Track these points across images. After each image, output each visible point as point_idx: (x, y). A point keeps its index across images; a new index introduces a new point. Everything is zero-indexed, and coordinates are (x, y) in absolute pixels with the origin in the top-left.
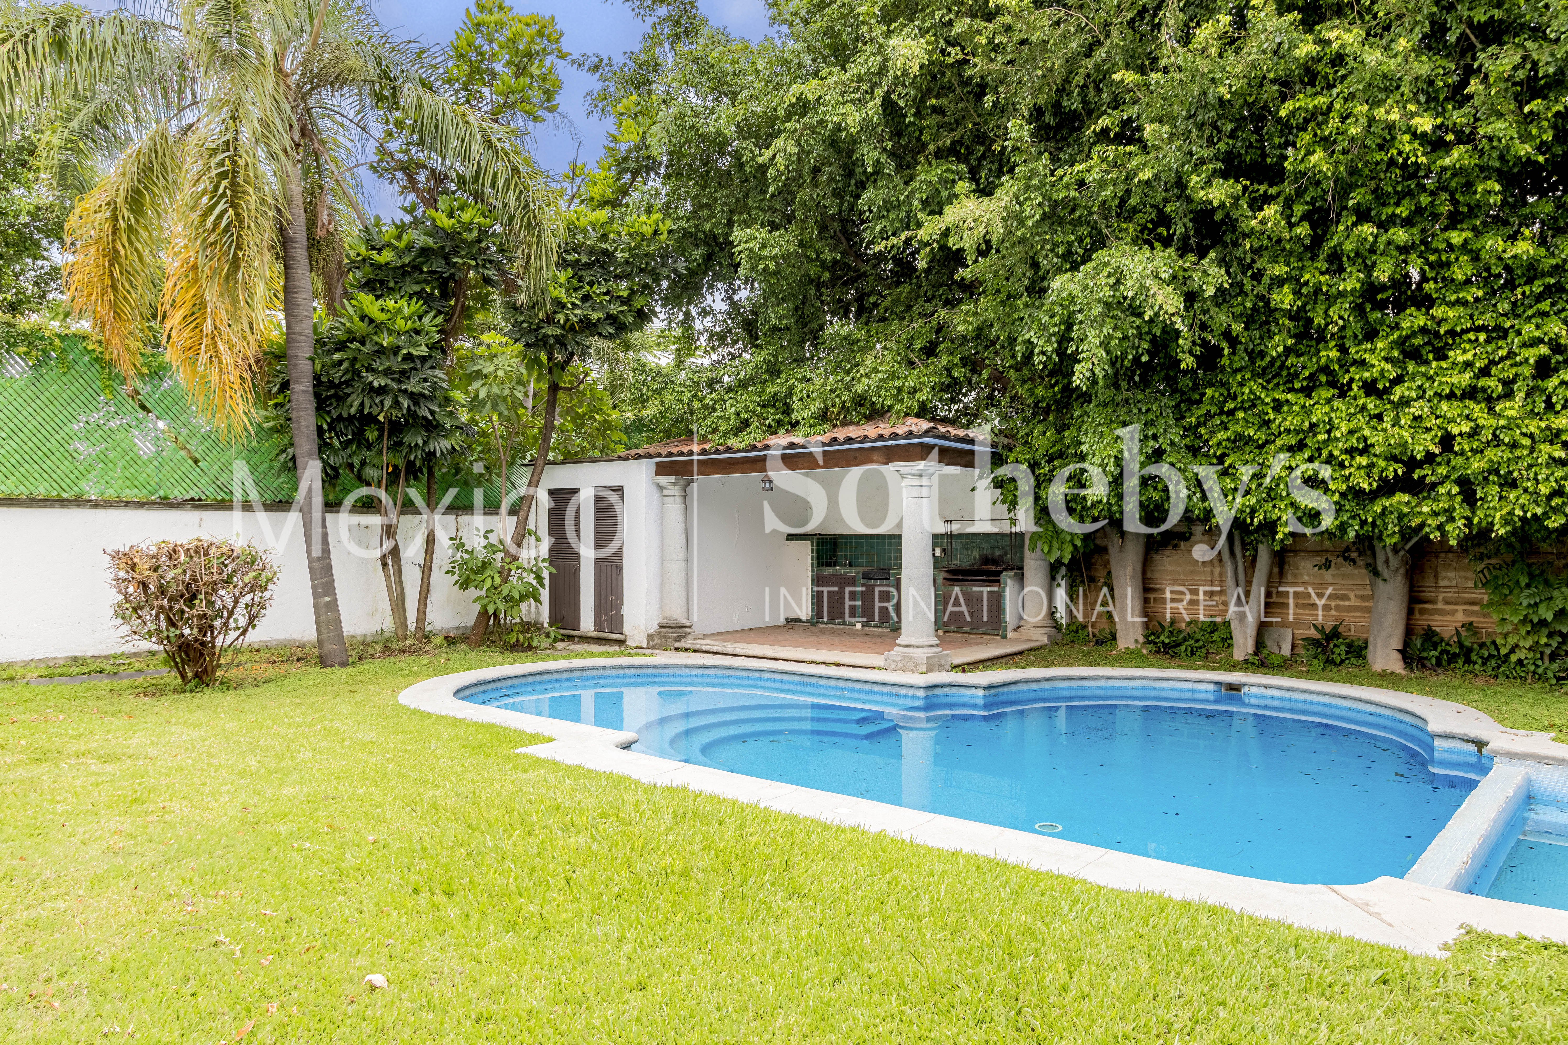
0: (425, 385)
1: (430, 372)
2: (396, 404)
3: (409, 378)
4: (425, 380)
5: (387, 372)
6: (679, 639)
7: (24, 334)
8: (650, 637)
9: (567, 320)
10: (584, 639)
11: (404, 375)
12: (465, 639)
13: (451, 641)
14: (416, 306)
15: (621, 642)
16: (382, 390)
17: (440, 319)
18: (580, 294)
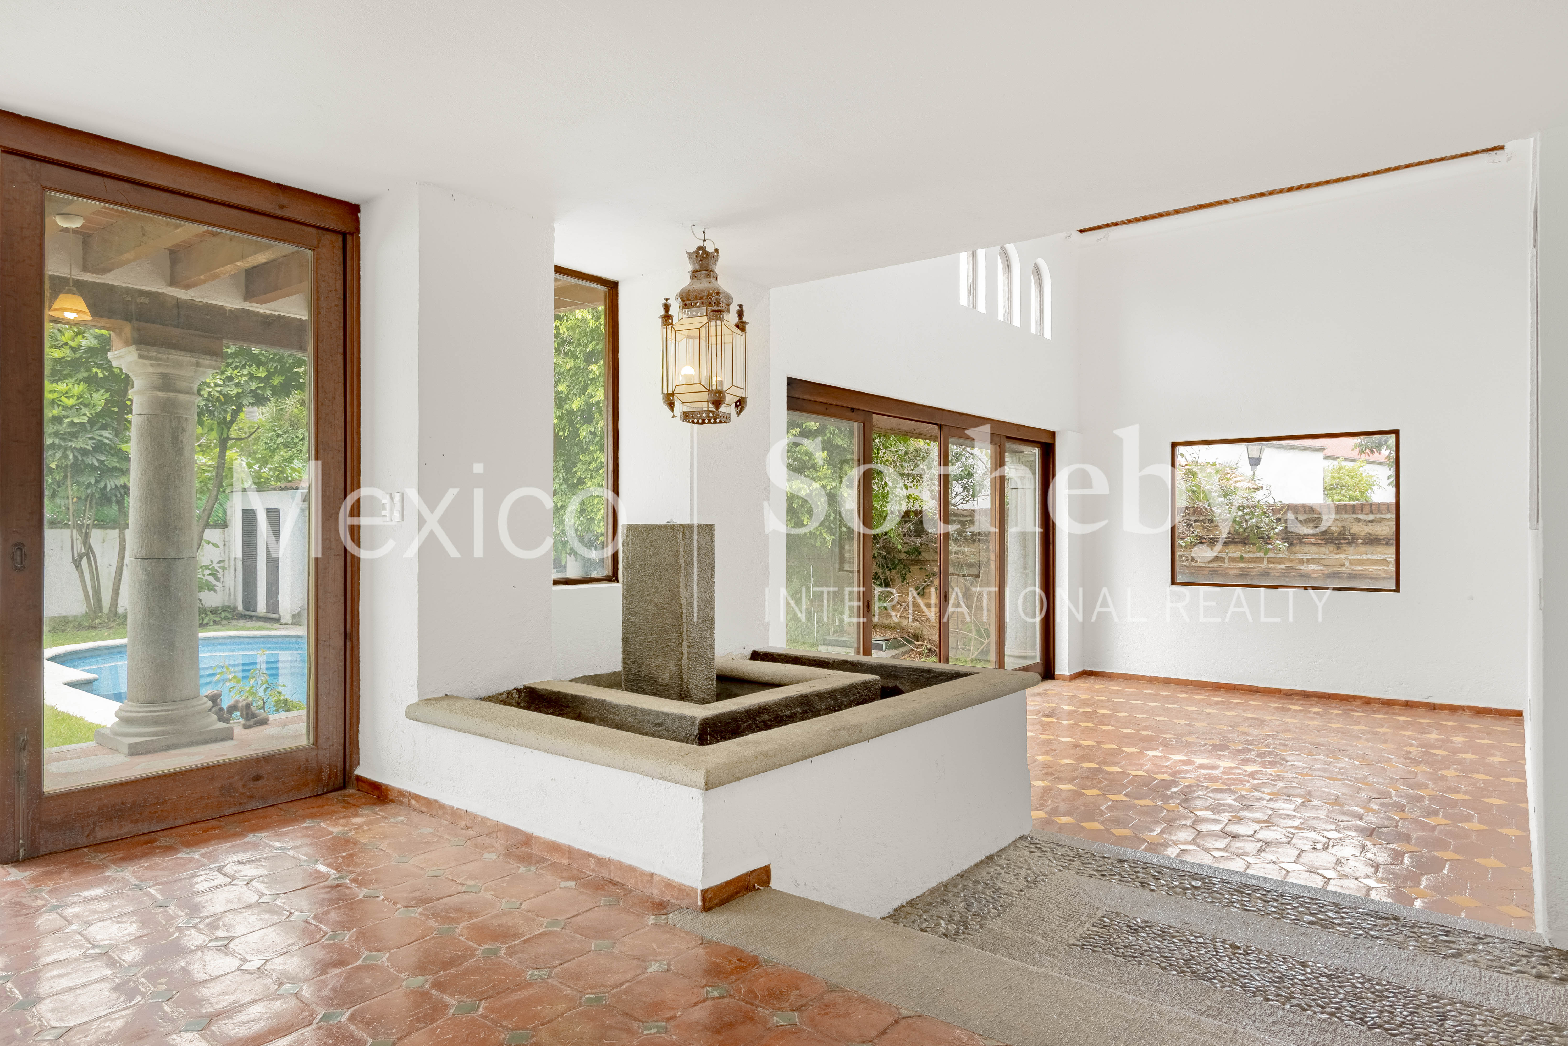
0: (90, 442)
1: (98, 432)
2: (65, 456)
3: (77, 438)
8: (294, 616)
10: (259, 619)
14: (82, 386)
15: (278, 620)
17: (107, 395)
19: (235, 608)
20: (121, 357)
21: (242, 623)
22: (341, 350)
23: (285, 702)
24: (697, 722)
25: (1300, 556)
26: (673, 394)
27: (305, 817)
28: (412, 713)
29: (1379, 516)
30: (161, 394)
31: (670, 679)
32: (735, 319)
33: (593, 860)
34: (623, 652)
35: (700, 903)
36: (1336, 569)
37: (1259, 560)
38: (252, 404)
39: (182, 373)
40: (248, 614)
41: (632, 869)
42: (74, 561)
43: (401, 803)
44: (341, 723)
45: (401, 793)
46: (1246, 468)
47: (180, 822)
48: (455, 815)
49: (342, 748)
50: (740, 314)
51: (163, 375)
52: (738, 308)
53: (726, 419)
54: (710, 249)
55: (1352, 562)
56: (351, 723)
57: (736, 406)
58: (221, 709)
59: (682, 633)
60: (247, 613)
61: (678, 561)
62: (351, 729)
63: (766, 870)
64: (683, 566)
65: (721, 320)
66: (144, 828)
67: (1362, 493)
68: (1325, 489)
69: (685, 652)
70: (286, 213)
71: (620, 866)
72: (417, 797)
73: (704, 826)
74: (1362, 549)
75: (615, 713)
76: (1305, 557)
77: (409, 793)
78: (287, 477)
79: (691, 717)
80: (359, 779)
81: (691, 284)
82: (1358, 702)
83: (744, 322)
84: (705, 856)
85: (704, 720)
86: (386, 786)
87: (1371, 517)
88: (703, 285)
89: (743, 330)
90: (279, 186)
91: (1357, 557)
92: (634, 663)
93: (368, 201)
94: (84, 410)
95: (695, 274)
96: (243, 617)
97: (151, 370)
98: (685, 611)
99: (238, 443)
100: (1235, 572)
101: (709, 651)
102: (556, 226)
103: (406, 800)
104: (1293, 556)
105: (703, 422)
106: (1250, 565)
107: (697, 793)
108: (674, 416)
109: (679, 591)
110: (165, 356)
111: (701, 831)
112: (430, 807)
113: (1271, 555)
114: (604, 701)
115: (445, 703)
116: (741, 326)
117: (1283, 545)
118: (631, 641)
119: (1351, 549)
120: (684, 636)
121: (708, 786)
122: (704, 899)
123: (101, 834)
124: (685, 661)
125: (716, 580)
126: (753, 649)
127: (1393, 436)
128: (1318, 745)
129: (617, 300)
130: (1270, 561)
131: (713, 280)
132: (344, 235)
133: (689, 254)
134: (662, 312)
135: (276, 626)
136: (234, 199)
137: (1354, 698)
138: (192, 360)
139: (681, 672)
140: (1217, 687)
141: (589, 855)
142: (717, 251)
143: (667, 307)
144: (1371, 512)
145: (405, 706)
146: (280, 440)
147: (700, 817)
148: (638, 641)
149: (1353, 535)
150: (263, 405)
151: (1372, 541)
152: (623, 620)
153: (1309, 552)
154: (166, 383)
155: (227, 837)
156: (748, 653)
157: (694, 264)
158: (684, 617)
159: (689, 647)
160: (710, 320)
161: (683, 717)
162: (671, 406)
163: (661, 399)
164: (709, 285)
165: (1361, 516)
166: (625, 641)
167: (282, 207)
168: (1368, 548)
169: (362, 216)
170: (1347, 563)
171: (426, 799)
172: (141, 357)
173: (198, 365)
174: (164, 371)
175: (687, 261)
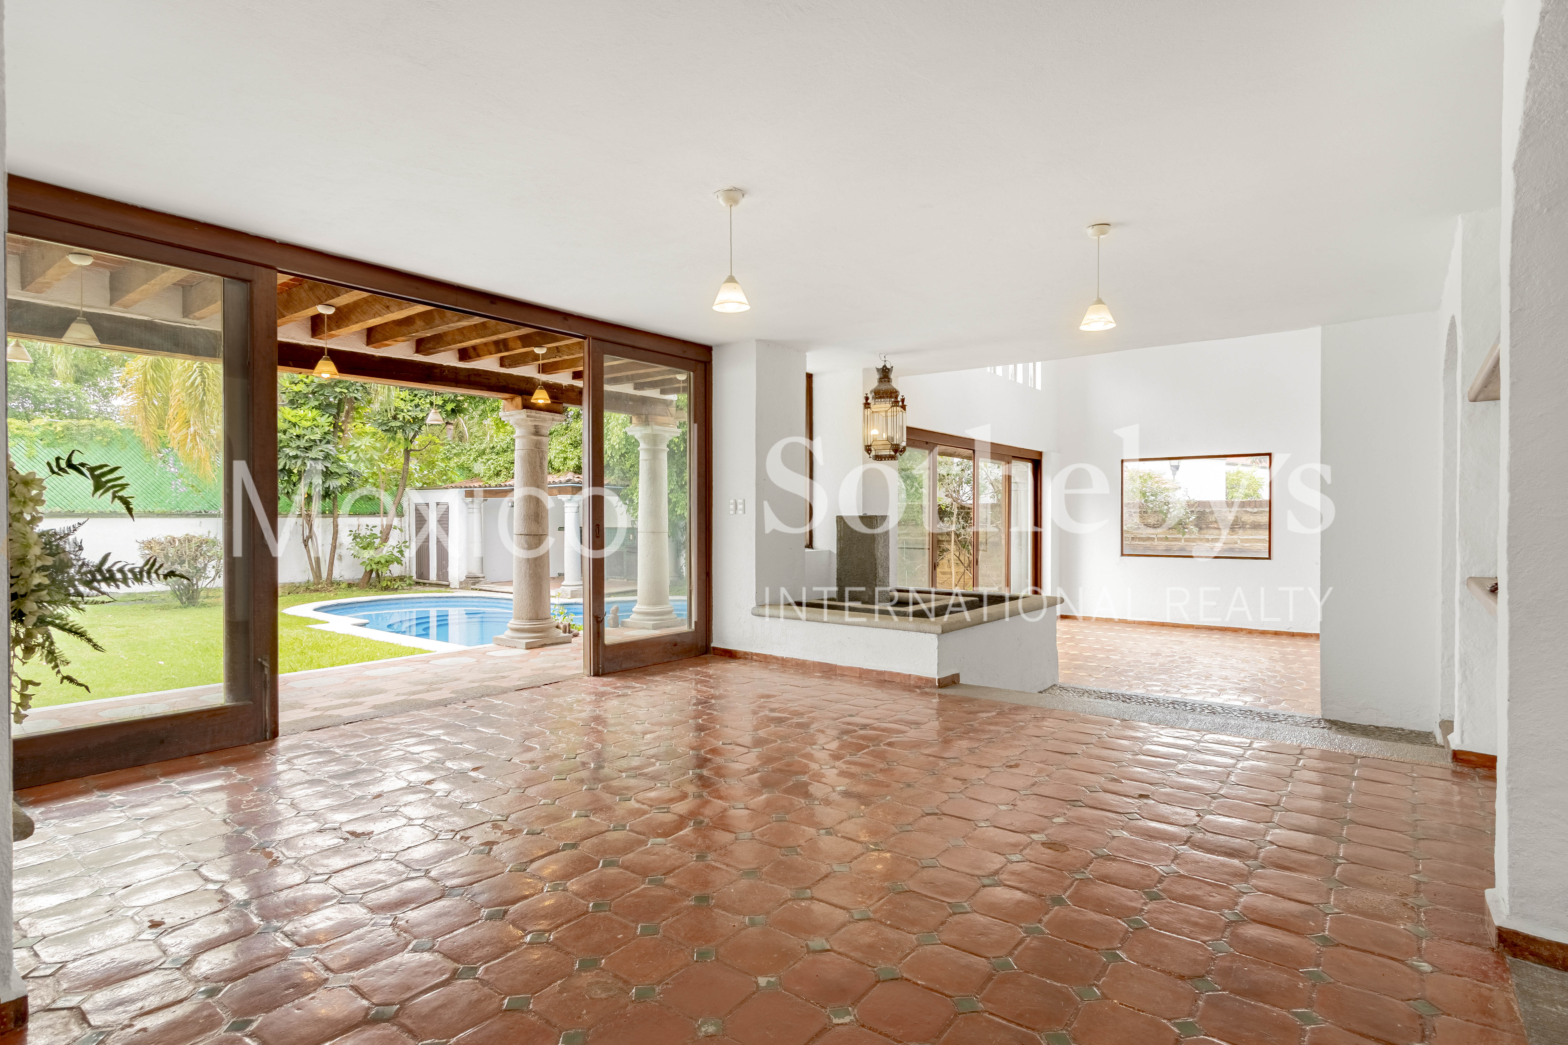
4: (322, 451)
5: (298, 447)
6: (474, 584)
7: (100, 430)
8: (461, 583)
9: (404, 418)
10: (431, 585)
11: (307, 449)
12: (357, 585)
13: (350, 585)
15: (448, 586)
16: (296, 457)
17: (331, 419)
18: (413, 404)
19: (411, 578)
21: (416, 588)
25: (1207, 536)
26: (870, 446)
28: (752, 612)
29: (1261, 509)
31: (869, 599)
34: (838, 585)
36: (1231, 546)
37: (1179, 540)
39: (545, 425)
40: (422, 579)
42: (304, 542)
43: (746, 659)
44: (705, 620)
45: (746, 653)
46: (1169, 473)
49: (705, 632)
50: (903, 401)
51: (536, 427)
52: (902, 398)
54: (889, 366)
55: (1243, 541)
59: (876, 574)
60: (421, 581)
62: (708, 623)
63: (957, 675)
64: (877, 538)
66: (638, 665)
67: (1255, 491)
68: (1227, 488)
69: (877, 584)
71: (891, 673)
72: (757, 654)
73: (938, 653)
74: (1250, 532)
76: (1210, 537)
77: (751, 653)
80: (714, 648)
81: (879, 385)
82: (1244, 632)
83: (905, 405)
86: (734, 650)
87: (1256, 510)
88: (884, 387)
89: (905, 409)
91: (1246, 537)
93: (720, 346)
95: (881, 380)
96: (417, 583)
97: (530, 423)
98: (877, 562)
100: (1162, 548)
101: (887, 584)
102: (807, 354)
103: (749, 657)
104: (1202, 536)
105: (886, 460)
106: (1172, 543)
107: (934, 636)
108: (870, 457)
109: (874, 552)
111: (937, 656)
112: (766, 659)
113: (1187, 536)
116: (904, 407)
117: (1195, 530)
118: (843, 579)
119: (1241, 531)
121: (943, 632)
122: (937, 684)
127: (1268, 457)
128: (1217, 654)
129: (812, 385)
130: (1187, 540)
131: (890, 383)
132: (705, 363)
133: (878, 370)
135: (448, 590)
137: (1241, 630)
140: (1152, 624)
142: (892, 368)
143: (867, 399)
144: (1255, 507)
145: (746, 608)
147: (936, 649)
148: (847, 579)
149: (1243, 522)
151: (1256, 526)
153: (1213, 534)
154: (537, 432)
157: (880, 375)
158: (877, 566)
159: (879, 581)
160: (888, 405)
162: (869, 452)
164: (888, 386)
165: (1249, 509)
168: (1255, 532)
169: (713, 352)
170: (1239, 542)
172: (528, 416)
173: (553, 420)
174: (537, 424)
175: (876, 372)
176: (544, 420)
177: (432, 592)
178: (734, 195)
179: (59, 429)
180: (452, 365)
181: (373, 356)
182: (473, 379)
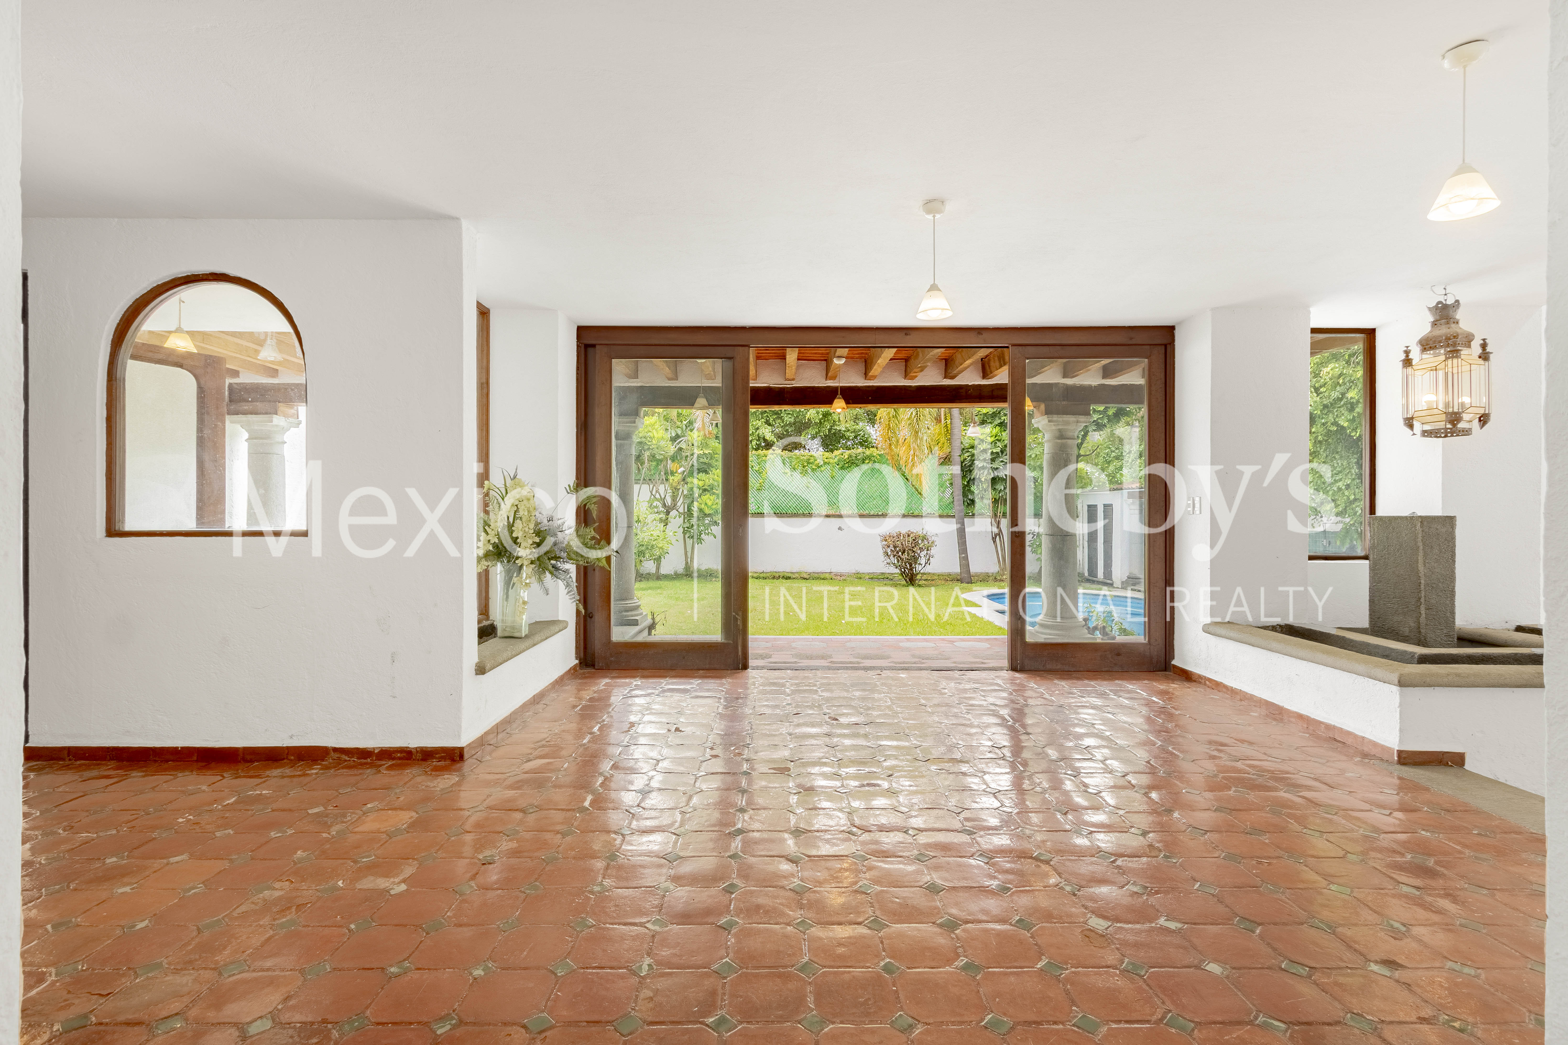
6: (1134, 584)
8: (1123, 582)
10: (1099, 583)
15: (1111, 585)
19: (1084, 574)
20: (1039, 422)
21: (1088, 585)
22: (1164, 414)
23: (1125, 630)
24: (1416, 656)
26: (1412, 418)
27: (1144, 679)
28: (1207, 629)
30: (1059, 441)
31: (1410, 632)
32: (1479, 351)
33: (1323, 726)
34: (1370, 610)
35: (1396, 758)
38: (1094, 430)
39: (1069, 427)
40: (1092, 578)
41: (1349, 733)
42: (993, 538)
43: (1200, 683)
44: (1163, 632)
45: (1200, 676)
47: (1082, 669)
48: (1233, 692)
49: (1164, 647)
50: (1484, 346)
51: (1060, 431)
52: (1482, 342)
53: (1467, 432)
54: (1450, 301)
56: (1169, 633)
57: (1480, 420)
58: (1089, 627)
59: (1420, 598)
60: (1090, 578)
61: (1416, 542)
62: (1169, 637)
63: (1462, 755)
64: (1421, 548)
65: (1457, 357)
66: (1067, 668)
69: (1423, 612)
70: (1133, 342)
72: (1210, 680)
73: (1400, 711)
75: (1352, 646)
77: (1205, 677)
78: (1118, 481)
79: (1411, 653)
80: (1174, 666)
81: (1431, 332)
83: (1489, 353)
84: (1401, 730)
85: (1422, 655)
86: (1191, 672)
88: (1443, 331)
89: (1486, 359)
90: (1130, 327)
92: (1379, 618)
93: (1180, 323)
94: (999, 444)
95: (1434, 324)
96: (1088, 581)
97: (1054, 428)
98: (1423, 582)
99: (1085, 458)
101: (1448, 614)
102: (1312, 310)
103: (1203, 681)
105: (1446, 436)
107: (1395, 689)
108: (1414, 434)
109: (1418, 566)
110: (1061, 419)
111: (1398, 713)
112: (1217, 686)
114: (1344, 637)
115: (1227, 625)
116: (1485, 356)
118: (1376, 602)
120: (1422, 600)
121: (1401, 686)
122: (1399, 756)
123: (1048, 666)
124: (1423, 619)
125: (1457, 560)
126: (1518, 624)
129: (1375, 342)
131: (1453, 325)
132: (1166, 346)
133: (1430, 309)
134: (1403, 356)
135: (1111, 589)
136: (1107, 341)
138: (1074, 419)
139: (1419, 628)
141: (1321, 723)
142: (1457, 301)
143: (1407, 353)
145: (1201, 626)
146: (1113, 454)
147: (1397, 704)
148: (1382, 602)
150: (1102, 430)
152: (1370, 586)
154: (1061, 436)
155: (1105, 679)
156: (1514, 627)
157: (1433, 315)
158: (1422, 587)
159: (1426, 609)
160: (1447, 359)
161: (1406, 652)
162: (1411, 427)
163: (1402, 422)
164: (1448, 331)
166: (1372, 601)
167: (1131, 339)
169: (1176, 331)
171: (1215, 681)
172: (1049, 421)
173: (1078, 422)
174: (1060, 427)
175: (1428, 313)
176: (1068, 423)
177: (1092, 589)
178: (932, 205)
179: (846, 457)
180: (977, 383)
181: (910, 386)
182: (995, 393)
